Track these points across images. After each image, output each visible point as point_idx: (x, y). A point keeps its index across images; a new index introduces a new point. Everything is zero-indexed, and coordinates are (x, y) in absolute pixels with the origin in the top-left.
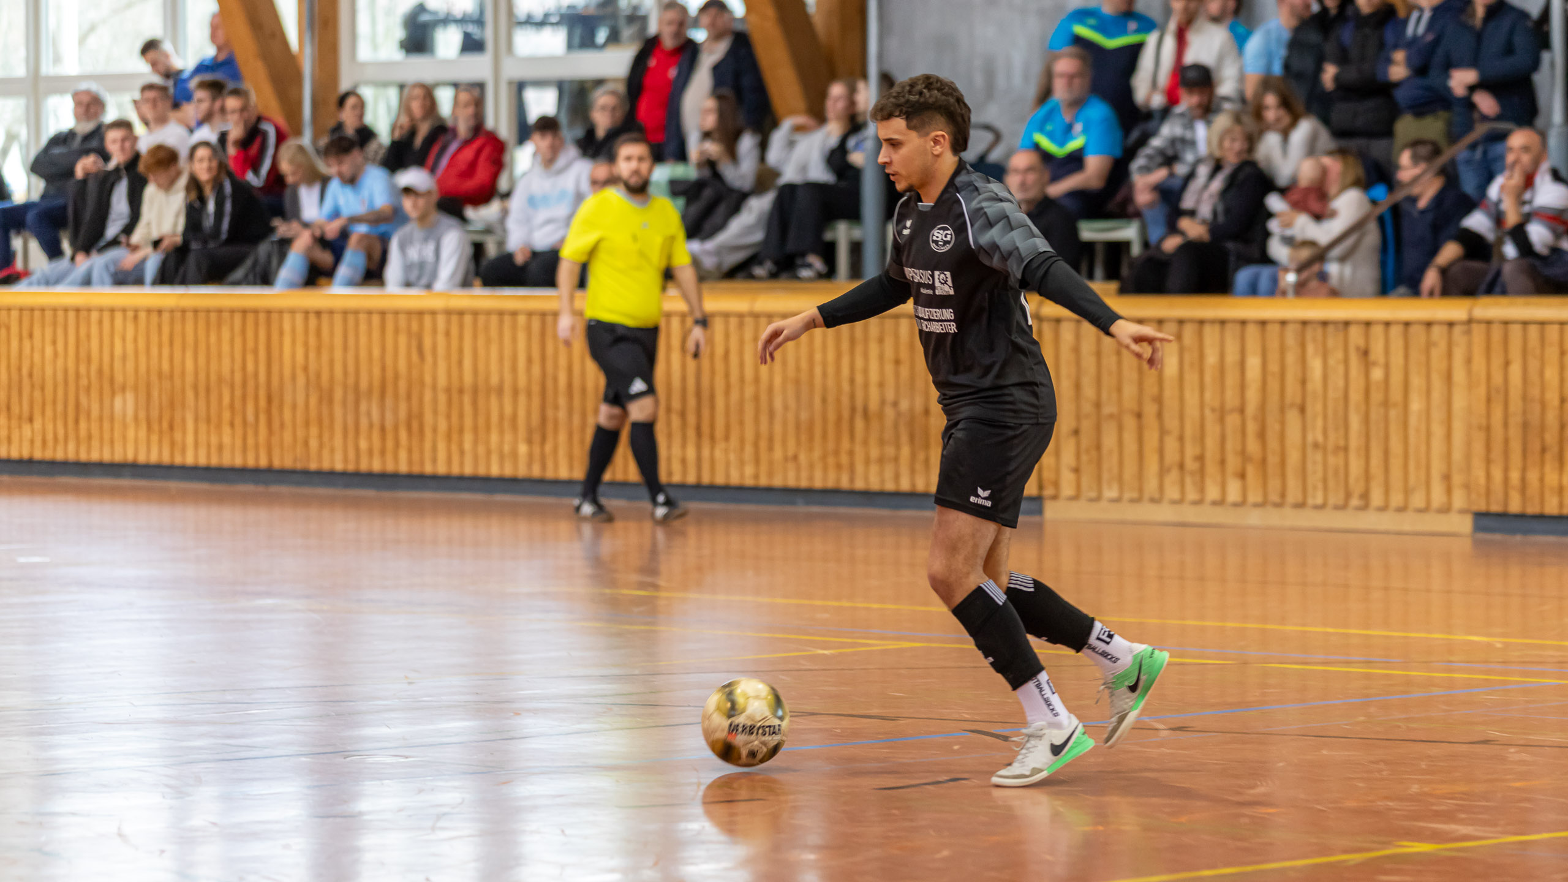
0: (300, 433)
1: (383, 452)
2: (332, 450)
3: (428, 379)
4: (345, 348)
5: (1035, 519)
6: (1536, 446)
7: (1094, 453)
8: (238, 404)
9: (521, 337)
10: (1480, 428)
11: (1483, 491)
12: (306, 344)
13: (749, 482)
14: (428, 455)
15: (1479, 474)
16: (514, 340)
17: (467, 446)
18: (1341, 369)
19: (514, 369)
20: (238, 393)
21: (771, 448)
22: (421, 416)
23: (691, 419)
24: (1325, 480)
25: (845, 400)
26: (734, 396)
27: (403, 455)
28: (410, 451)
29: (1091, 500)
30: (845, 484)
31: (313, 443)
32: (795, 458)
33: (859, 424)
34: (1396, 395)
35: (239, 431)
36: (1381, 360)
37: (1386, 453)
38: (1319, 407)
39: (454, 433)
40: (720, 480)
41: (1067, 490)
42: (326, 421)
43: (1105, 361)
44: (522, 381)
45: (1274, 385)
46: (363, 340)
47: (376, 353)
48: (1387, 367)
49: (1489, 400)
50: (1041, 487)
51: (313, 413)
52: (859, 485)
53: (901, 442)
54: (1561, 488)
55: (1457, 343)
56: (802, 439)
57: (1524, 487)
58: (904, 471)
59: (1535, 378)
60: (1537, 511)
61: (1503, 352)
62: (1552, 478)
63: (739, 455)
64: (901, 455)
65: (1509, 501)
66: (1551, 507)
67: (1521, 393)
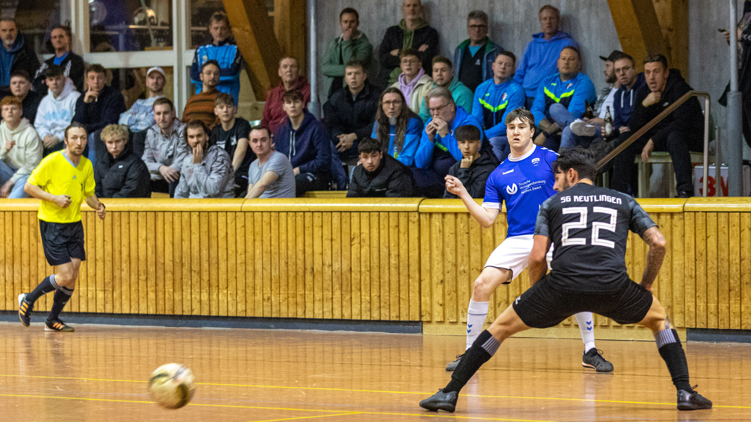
5: (419, 334)
6: (727, 288)
7: (453, 294)
10: (691, 276)
11: (694, 315)
13: (241, 314)
15: (690, 304)
21: (254, 293)
23: (205, 277)
25: (300, 263)
26: (232, 261)
29: (452, 323)
30: (300, 315)
32: (269, 299)
33: (309, 278)
40: (222, 313)
41: (437, 317)
43: (459, 238)
44: (100, 255)
47: (9, 238)
49: (696, 260)
50: (421, 316)
52: (309, 315)
53: (334, 288)
54: (741, 313)
55: (675, 226)
56: (273, 287)
57: (718, 312)
58: (337, 306)
59: (724, 247)
60: (727, 327)
61: (704, 231)
62: (735, 307)
63: (235, 298)
64: (334, 296)
65: (709, 321)
66: (735, 325)
67: (716, 256)
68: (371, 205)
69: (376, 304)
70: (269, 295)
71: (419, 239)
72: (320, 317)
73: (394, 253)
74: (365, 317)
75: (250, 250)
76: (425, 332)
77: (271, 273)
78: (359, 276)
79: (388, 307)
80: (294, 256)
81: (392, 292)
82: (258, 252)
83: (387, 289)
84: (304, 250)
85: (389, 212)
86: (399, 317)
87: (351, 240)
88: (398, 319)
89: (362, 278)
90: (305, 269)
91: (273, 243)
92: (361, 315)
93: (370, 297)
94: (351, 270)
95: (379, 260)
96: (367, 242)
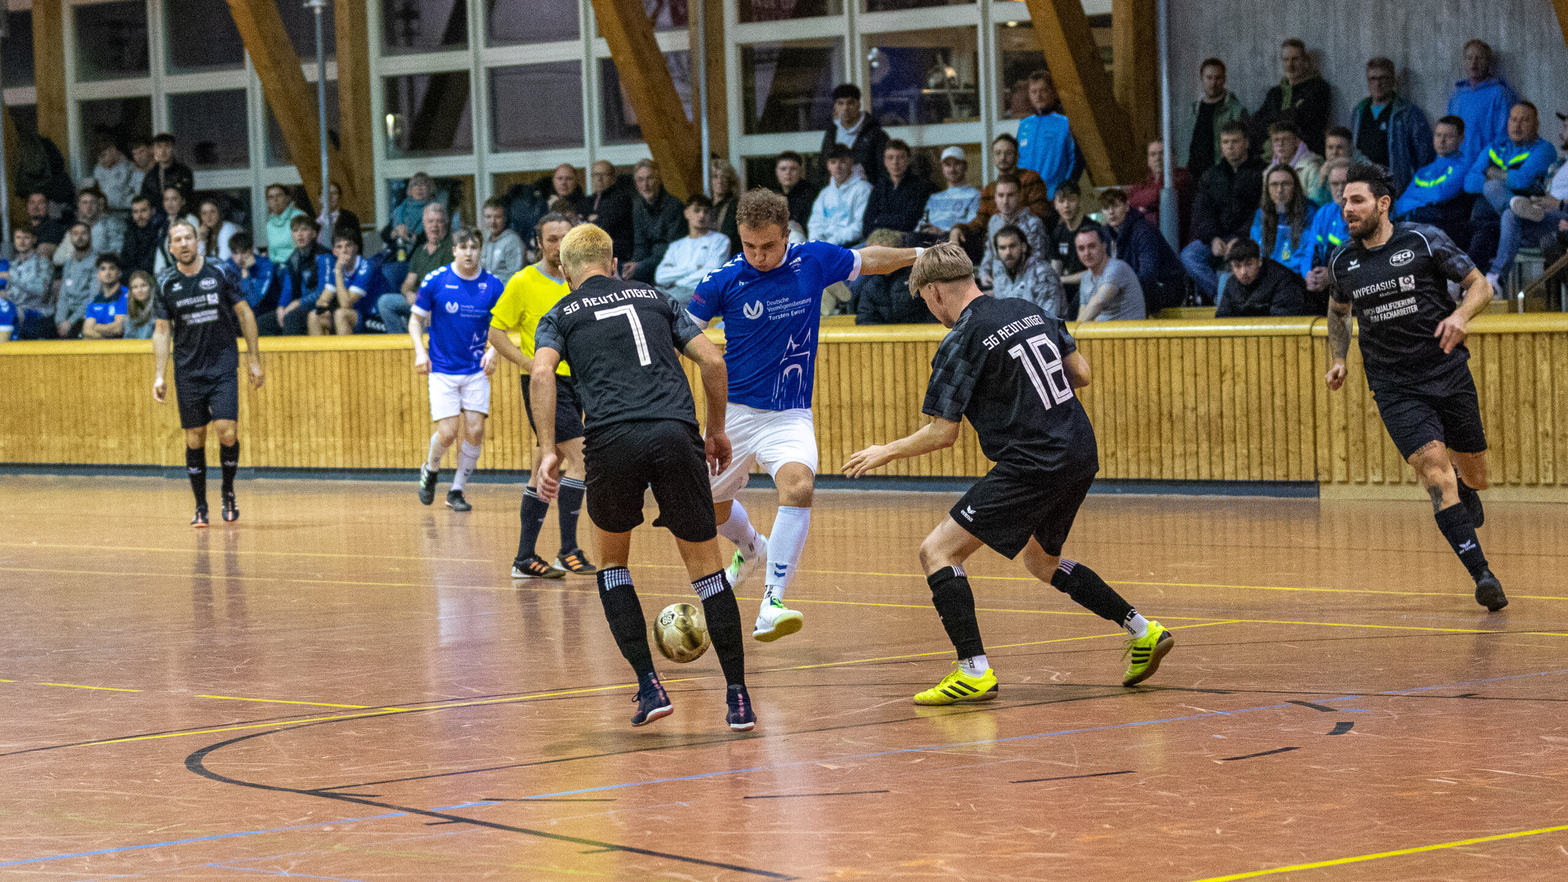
5: (1314, 499)
7: (1360, 446)
16: (883, 365)
19: (883, 389)
24: (1554, 463)
25: (1154, 408)
29: (1360, 483)
30: (1155, 475)
32: (1114, 454)
33: (1166, 425)
38: (1548, 403)
41: (1339, 476)
44: (889, 399)
45: (1509, 387)
50: (1317, 474)
52: (1167, 475)
53: (1200, 439)
56: (1119, 439)
58: (1203, 463)
64: (1199, 450)
68: (1247, 327)
69: (1256, 460)
70: (1114, 449)
71: (1313, 371)
72: (1182, 477)
73: (1279, 391)
74: (1242, 477)
76: (1323, 496)
79: (1272, 464)
80: (1145, 398)
81: (1278, 444)
83: (1271, 440)
84: (1159, 389)
85: (1271, 337)
86: (1288, 476)
87: (1222, 375)
88: (1285, 479)
89: (1238, 426)
90: (1161, 414)
91: (1117, 380)
92: (1236, 474)
93: (1249, 450)
94: (1221, 415)
95: (1260, 402)
96: (1244, 377)
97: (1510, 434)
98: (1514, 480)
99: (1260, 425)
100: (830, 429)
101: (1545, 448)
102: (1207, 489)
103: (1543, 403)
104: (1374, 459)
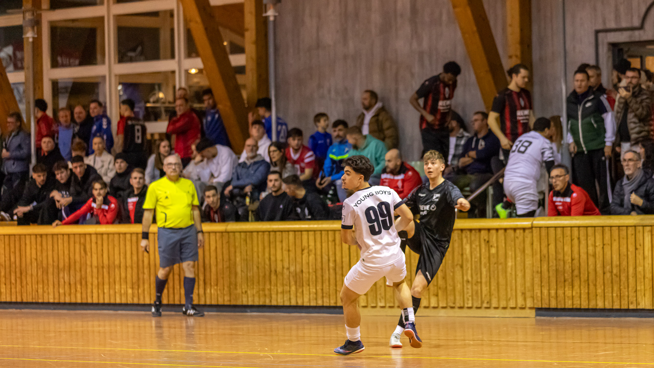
0: (35, 286)
1: (70, 295)
2: (48, 294)
3: (89, 263)
4: (53, 251)
6: (563, 280)
8: (8, 276)
9: (128, 243)
10: (538, 272)
11: (540, 299)
12: (36, 249)
13: (227, 303)
14: (89, 294)
15: (537, 291)
16: (125, 245)
17: (105, 291)
18: (478, 248)
19: (125, 258)
20: (8, 270)
21: (236, 289)
22: (86, 278)
24: (472, 296)
25: (267, 267)
26: (220, 266)
27: (79, 295)
28: (81, 293)
29: (373, 307)
30: (268, 303)
31: (40, 291)
32: (246, 292)
33: (273, 277)
34: (502, 260)
35: (9, 287)
36: (495, 245)
37: (498, 284)
38: (469, 265)
39: (101, 285)
40: (214, 303)
42: (46, 281)
44: (129, 263)
46: (60, 247)
47: (66, 252)
48: (497, 247)
49: (541, 261)
51: (40, 279)
52: (274, 303)
53: (291, 284)
54: (573, 297)
55: (527, 237)
56: (249, 284)
57: (557, 297)
58: (293, 297)
59: (560, 251)
60: (563, 307)
61: (547, 240)
62: (569, 293)
63: (222, 291)
64: (291, 290)
65: (551, 303)
66: (569, 305)
67: (554, 257)
68: (316, 226)
69: (320, 295)
70: (246, 290)
72: (281, 304)
73: (332, 259)
74: (313, 304)
75: (232, 258)
77: (247, 274)
78: (308, 275)
79: (328, 296)
81: (331, 287)
82: (238, 259)
83: (327, 284)
85: (328, 231)
86: (336, 303)
89: (311, 277)
90: (271, 271)
91: (248, 253)
92: (310, 302)
93: (316, 289)
94: (302, 271)
95: (322, 264)
96: (313, 251)
97: (450, 282)
98: (452, 305)
99: (322, 276)
100: (98, 279)
101: (468, 289)
102: (295, 310)
103: (466, 265)
104: (380, 294)
